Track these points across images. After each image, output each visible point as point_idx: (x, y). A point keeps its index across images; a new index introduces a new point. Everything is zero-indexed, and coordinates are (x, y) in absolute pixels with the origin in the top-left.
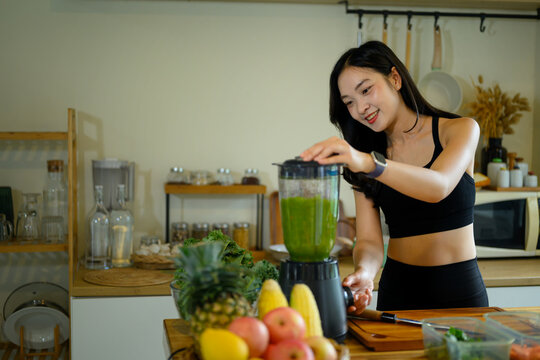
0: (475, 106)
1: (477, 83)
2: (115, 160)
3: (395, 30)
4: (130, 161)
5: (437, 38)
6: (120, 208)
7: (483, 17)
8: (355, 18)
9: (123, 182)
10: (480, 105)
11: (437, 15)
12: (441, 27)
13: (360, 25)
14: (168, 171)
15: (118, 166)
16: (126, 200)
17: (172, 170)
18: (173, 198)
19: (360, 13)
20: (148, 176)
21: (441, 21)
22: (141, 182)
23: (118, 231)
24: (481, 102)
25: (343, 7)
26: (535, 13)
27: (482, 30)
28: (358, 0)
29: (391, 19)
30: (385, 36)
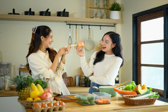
0: (99, 48)
1: (100, 42)
3: (79, 29)
4: (10, 62)
5: (89, 31)
6: (7, 74)
7: (101, 26)
9: (8, 68)
10: (100, 48)
11: (89, 25)
12: (90, 28)
13: (70, 28)
14: (20, 65)
15: (6, 64)
16: (9, 73)
18: (21, 72)
19: (70, 25)
20: (14, 67)
21: (90, 27)
22: (12, 68)
23: (6, 81)
24: (101, 47)
25: (66, 23)
26: (113, 25)
27: (101, 29)
28: (70, 21)
29: (78, 26)
30: (76, 30)
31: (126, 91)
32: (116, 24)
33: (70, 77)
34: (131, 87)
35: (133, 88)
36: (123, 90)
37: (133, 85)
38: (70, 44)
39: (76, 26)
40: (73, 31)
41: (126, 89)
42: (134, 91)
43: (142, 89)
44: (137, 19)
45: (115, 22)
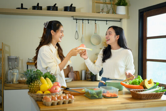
0: (105, 43)
2: (14, 56)
3: (85, 24)
4: (18, 56)
5: (96, 26)
6: (15, 68)
7: (107, 21)
8: (75, 20)
9: (16, 62)
11: (95, 20)
12: (97, 23)
13: (77, 23)
14: (28, 59)
15: (15, 58)
16: (17, 66)
17: (29, 59)
18: (28, 66)
19: (77, 19)
20: (22, 61)
21: (97, 22)
22: (20, 62)
23: (14, 74)
25: (72, 18)
26: (119, 20)
27: (107, 24)
28: (76, 16)
29: (84, 21)
30: (83, 25)
31: (133, 85)
32: (122, 19)
33: (77, 71)
34: (138, 82)
35: (139, 82)
36: (130, 84)
37: (140, 79)
38: (77, 38)
39: (83, 21)
40: (79, 26)
41: (133, 84)
42: (140, 85)
43: (149, 84)
44: (143, 14)
45: (121, 17)
